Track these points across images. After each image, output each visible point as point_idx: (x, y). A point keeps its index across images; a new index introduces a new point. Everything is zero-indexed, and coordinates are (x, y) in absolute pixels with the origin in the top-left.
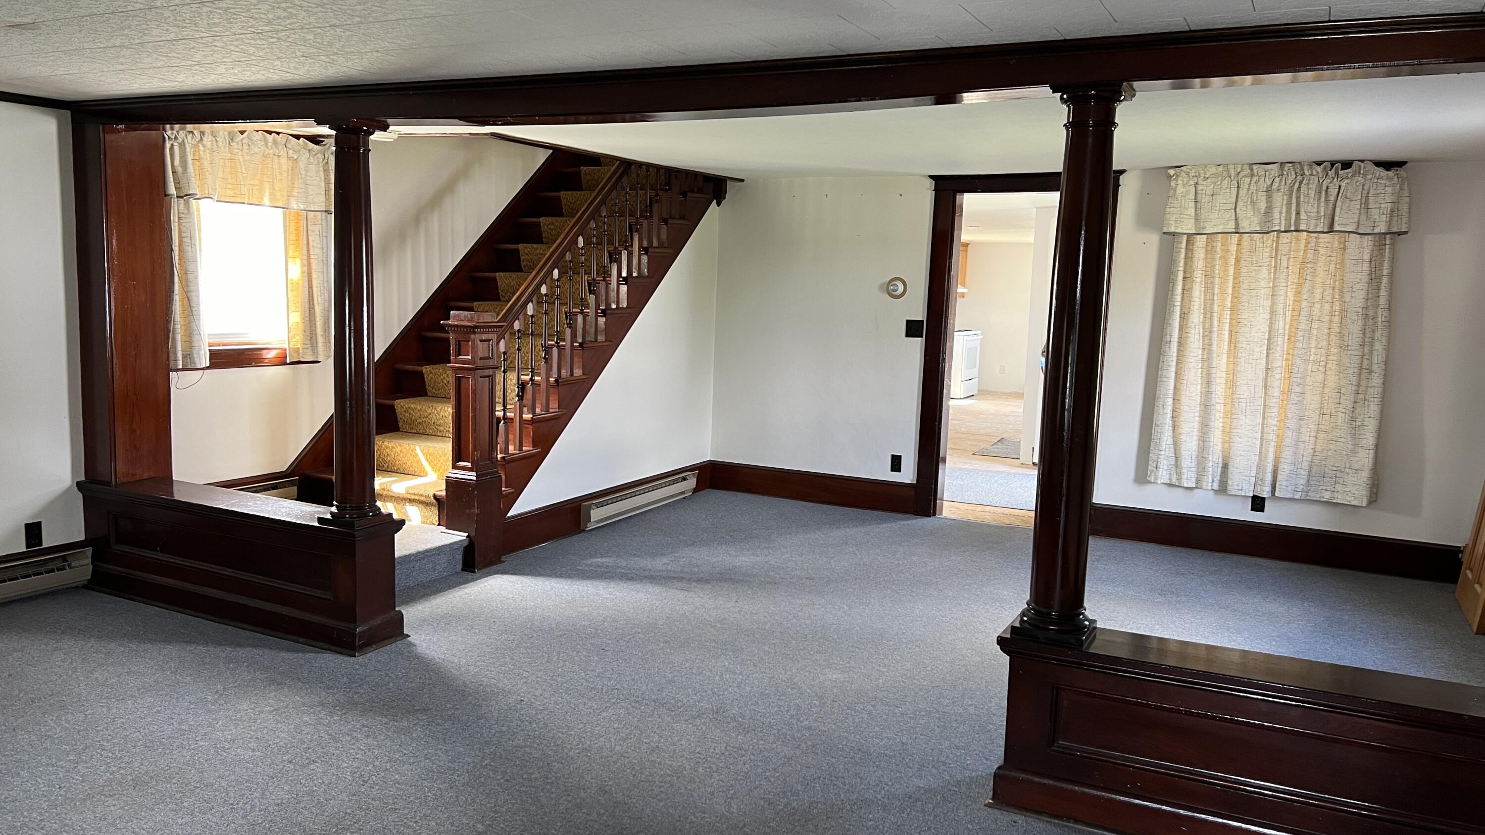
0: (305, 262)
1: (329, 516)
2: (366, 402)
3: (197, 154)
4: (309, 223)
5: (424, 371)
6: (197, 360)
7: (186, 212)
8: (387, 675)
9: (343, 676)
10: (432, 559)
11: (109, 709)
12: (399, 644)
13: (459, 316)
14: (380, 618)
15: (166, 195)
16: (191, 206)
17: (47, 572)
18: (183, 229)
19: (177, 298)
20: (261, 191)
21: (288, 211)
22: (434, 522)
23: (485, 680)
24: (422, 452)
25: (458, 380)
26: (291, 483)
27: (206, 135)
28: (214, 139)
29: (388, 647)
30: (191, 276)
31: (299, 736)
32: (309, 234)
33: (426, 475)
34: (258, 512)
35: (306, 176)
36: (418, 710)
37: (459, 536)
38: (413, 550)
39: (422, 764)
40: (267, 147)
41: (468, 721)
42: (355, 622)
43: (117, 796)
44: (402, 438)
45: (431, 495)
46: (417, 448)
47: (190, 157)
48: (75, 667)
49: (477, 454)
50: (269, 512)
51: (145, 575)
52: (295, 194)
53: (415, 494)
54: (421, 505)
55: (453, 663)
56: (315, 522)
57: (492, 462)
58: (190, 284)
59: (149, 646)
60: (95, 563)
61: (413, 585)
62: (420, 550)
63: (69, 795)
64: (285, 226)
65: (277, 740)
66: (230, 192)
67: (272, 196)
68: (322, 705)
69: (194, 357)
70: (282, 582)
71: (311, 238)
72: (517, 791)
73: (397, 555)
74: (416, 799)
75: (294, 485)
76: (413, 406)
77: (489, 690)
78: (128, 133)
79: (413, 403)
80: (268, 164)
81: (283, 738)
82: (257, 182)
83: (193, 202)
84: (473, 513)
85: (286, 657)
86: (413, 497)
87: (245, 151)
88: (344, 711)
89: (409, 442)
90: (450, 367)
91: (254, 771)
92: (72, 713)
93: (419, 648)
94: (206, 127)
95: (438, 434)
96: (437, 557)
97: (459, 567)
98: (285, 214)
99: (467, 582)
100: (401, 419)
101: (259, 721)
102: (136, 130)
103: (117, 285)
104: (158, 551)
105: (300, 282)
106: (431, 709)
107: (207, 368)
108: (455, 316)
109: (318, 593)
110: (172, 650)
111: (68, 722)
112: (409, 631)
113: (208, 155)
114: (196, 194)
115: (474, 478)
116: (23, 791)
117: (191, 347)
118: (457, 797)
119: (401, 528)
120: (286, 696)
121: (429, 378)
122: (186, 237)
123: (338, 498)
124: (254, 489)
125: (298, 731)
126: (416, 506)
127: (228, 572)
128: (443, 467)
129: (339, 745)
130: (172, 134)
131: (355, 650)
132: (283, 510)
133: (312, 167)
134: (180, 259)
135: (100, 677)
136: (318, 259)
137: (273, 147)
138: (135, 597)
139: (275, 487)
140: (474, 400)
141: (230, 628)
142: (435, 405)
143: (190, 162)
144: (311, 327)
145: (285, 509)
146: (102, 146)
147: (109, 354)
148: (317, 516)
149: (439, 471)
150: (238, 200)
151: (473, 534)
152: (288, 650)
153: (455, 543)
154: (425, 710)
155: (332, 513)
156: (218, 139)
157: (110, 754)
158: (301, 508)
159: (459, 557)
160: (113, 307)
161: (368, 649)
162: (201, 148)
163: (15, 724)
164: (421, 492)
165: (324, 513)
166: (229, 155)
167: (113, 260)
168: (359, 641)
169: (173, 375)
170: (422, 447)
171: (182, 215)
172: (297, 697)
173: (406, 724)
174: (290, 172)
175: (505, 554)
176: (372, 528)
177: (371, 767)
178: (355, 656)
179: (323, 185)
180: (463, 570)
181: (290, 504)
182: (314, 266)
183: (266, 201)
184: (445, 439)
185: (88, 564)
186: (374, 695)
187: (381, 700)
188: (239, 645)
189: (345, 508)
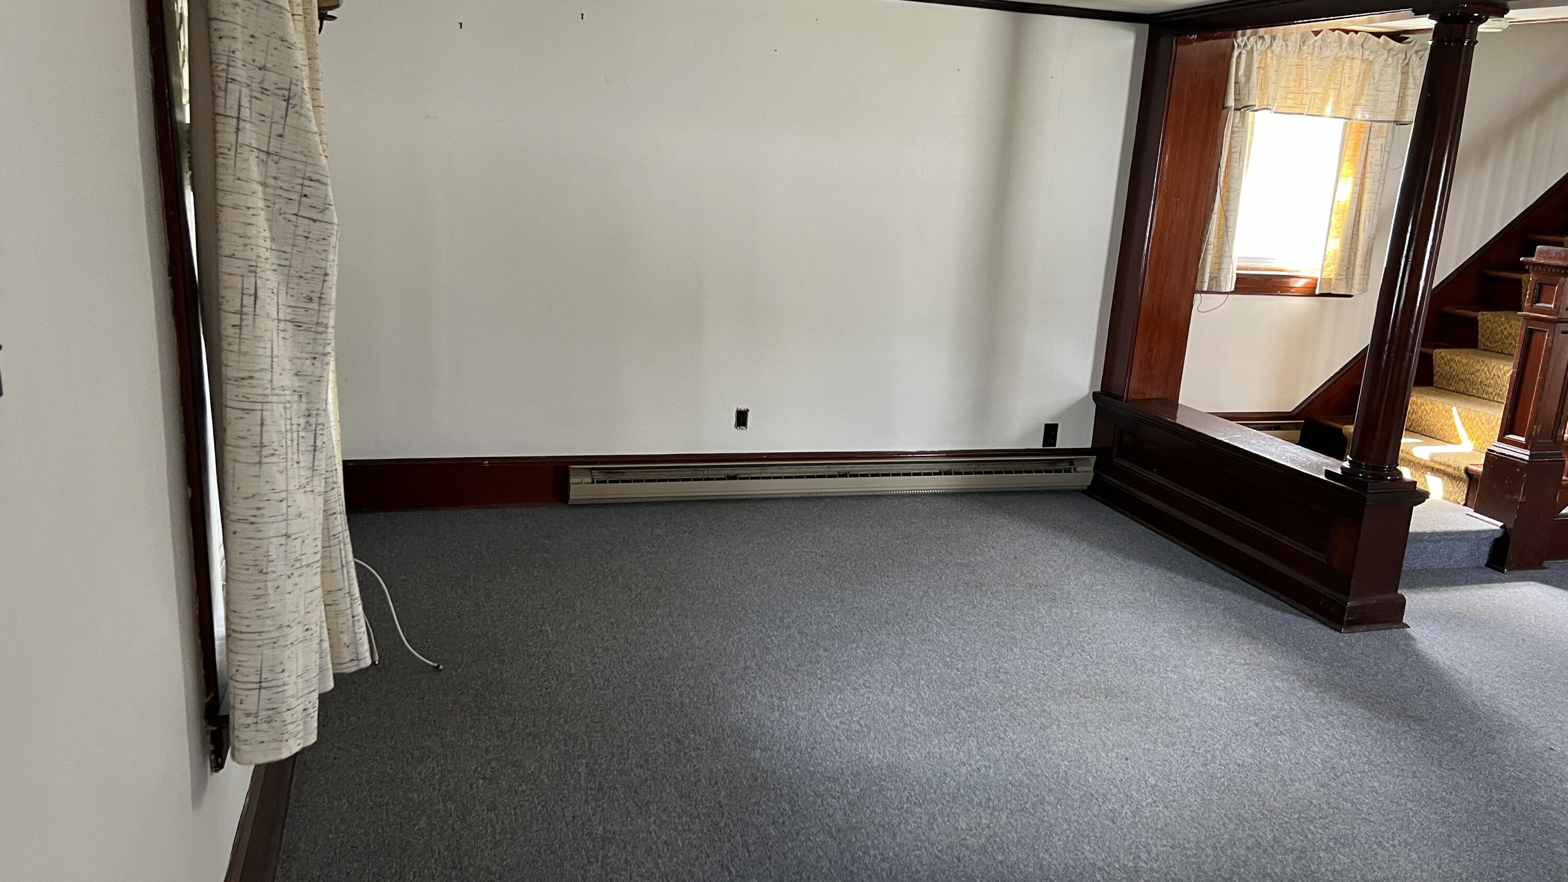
0: (1359, 181)
1: (1339, 471)
2: (1409, 349)
3: (1263, 62)
4: (1371, 136)
5: (1479, 318)
6: (1223, 284)
7: (1240, 125)
8: (1376, 664)
9: (1324, 649)
10: (1451, 543)
11: (1092, 614)
12: (1396, 632)
13: (1547, 252)
14: (1377, 597)
15: (1224, 108)
16: (1246, 119)
17: (1057, 471)
18: (1234, 144)
19: (1215, 216)
20: (1324, 101)
21: (1349, 122)
22: (1459, 500)
23: (1503, 707)
24: (1459, 414)
25: (1530, 333)
26: (1295, 427)
27: (1277, 41)
28: (1284, 43)
29: (1381, 632)
30: (1232, 195)
31: (1268, 700)
32: (1370, 148)
33: (1458, 442)
34: (1260, 452)
35: (1379, 80)
36: (1410, 716)
37: (1494, 525)
38: (1428, 530)
39: (1409, 781)
40: (1341, 49)
41: (1474, 751)
42: (1348, 595)
43: (1090, 700)
44: (1435, 395)
45: (1463, 469)
46: (1454, 409)
47: (1256, 65)
48: (1067, 566)
49: (1537, 428)
50: (1272, 454)
51: (1138, 492)
52: (1362, 102)
53: (1440, 463)
54: (1445, 477)
55: (1461, 674)
56: (1322, 474)
57: (1555, 441)
58: (1231, 203)
59: (1132, 562)
60: (1097, 471)
61: (1420, 568)
62: (1437, 530)
63: (1050, 684)
64: (1343, 140)
65: (1246, 697)
66: (1290, 102)
67: (1336, 103)
68: (1298, 674)
69: (1220, 282)
70: (1273, 531)
71: (1370, 154)
72: (1532, 859)
73: (1410, 530)
74: (1398, 819)
75: (1297, 429)
76: (1457, 359)
77: (1507, 721)
78: (1199, 44)
79: (1457, 355)
80: (1338, 68)
81: (1251, 697)
82: (1321, 90)
83: (1250, 114)
84: (1516, 500)
85: (1264, 611)
86: (1437, 466)
87: (1316, 54)
88: (1321, 689)
89: (1444, 400)
90: (1520, 316)
91: (1219, 721)
92: (1061, 608)
93: (1419, 645)
94: (1279, 29)
95: (1484, 396)
96: (1457, 543)
97: (1484, 561)
98: (1345, 125)
99: (1491, 581)
100: (1438, 372)
101: (1229, 670)
102: (1207, 39)
103: (1162, 202)
104: (1153, 472)
105: (1347, 204)
106: (1428, 720)
107: (1232, 293)
108: (1542, 252)
109: (1311, 553)
110: (1153, 573)
111: (1057, 615)
112: (1409, 621)
113: (1275, 62)
114: (1255, 106)
115: (1527, 458)
116: (1014, 666)
117: (1219, 270)
118: (1449, 836)
119: (1424, 501)
120: (1260, 653)
121: (1485, 328)
122: (1236, 152)
123: (1353, 453)
124: (1256, 426)
125: (1269, 695)
126: (1439, 477)
127: (1219, 508)
128: (1484, 437)
129: (1311, 724)
130: (1242, 41)
131: (1342, 625)
132: (1288, 455)
133: (1390, 70)
134: (1225, 176)
135: (1087, 581)
136: (1374, 178)
137: (1348, 48)
138: (1126, 512)
139: (1277, 427)
140: (1547, 362)
141: (1210, 565)
142: (1487, 361)
143: (1255, 70)
144: (1350, 255)
145: (1289, 454)
146: (1173, 58)
147: (1142, 271)
148: (1324, 468)
149: (1477, 440)
150: (1297, 111)
151: (1510, 525)
152: (1266, 604)
153: (1486, 532)
154: (1419, 720)
155: (1343, 468)
156: (1288, 43)
157: (1088, 657)
158: (1307, 455)
159: (1486, 549)
160: (1154, 224)
161: (1356, 628)
162: (1269, 55)
163: (1014, 603)
164: (1450, 463)
165: (1332, 466)
166: (1297, 60)
167: (1162, 176)
168: (1348, 617)
169: (1197, 297)
170: (1460, 409)
171: (1235, 129)
172: (1271, 657)
173: (1393, 727)
174: (1361, 77)
175: (1548, 559)
176: (1387, 494)
177: (1345, 761)
178: (1340, 632)
179: (1397, 90)
180: (1487, 565)
181: (1296, 449)
182: (1368, 186)
183: (1328, 110)
184: (1492, 403)
185: (1090, 472)
186: (1357, 682)
187: (1366, 690)
188: (1217, 585)
189: (1360, 466)
